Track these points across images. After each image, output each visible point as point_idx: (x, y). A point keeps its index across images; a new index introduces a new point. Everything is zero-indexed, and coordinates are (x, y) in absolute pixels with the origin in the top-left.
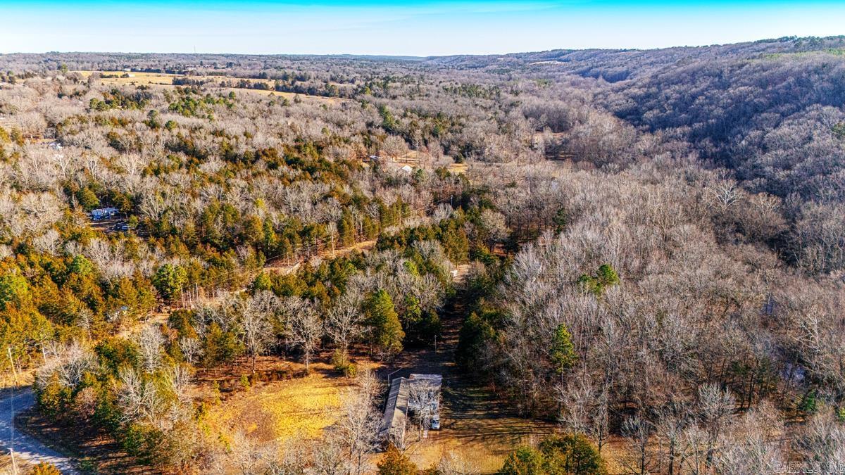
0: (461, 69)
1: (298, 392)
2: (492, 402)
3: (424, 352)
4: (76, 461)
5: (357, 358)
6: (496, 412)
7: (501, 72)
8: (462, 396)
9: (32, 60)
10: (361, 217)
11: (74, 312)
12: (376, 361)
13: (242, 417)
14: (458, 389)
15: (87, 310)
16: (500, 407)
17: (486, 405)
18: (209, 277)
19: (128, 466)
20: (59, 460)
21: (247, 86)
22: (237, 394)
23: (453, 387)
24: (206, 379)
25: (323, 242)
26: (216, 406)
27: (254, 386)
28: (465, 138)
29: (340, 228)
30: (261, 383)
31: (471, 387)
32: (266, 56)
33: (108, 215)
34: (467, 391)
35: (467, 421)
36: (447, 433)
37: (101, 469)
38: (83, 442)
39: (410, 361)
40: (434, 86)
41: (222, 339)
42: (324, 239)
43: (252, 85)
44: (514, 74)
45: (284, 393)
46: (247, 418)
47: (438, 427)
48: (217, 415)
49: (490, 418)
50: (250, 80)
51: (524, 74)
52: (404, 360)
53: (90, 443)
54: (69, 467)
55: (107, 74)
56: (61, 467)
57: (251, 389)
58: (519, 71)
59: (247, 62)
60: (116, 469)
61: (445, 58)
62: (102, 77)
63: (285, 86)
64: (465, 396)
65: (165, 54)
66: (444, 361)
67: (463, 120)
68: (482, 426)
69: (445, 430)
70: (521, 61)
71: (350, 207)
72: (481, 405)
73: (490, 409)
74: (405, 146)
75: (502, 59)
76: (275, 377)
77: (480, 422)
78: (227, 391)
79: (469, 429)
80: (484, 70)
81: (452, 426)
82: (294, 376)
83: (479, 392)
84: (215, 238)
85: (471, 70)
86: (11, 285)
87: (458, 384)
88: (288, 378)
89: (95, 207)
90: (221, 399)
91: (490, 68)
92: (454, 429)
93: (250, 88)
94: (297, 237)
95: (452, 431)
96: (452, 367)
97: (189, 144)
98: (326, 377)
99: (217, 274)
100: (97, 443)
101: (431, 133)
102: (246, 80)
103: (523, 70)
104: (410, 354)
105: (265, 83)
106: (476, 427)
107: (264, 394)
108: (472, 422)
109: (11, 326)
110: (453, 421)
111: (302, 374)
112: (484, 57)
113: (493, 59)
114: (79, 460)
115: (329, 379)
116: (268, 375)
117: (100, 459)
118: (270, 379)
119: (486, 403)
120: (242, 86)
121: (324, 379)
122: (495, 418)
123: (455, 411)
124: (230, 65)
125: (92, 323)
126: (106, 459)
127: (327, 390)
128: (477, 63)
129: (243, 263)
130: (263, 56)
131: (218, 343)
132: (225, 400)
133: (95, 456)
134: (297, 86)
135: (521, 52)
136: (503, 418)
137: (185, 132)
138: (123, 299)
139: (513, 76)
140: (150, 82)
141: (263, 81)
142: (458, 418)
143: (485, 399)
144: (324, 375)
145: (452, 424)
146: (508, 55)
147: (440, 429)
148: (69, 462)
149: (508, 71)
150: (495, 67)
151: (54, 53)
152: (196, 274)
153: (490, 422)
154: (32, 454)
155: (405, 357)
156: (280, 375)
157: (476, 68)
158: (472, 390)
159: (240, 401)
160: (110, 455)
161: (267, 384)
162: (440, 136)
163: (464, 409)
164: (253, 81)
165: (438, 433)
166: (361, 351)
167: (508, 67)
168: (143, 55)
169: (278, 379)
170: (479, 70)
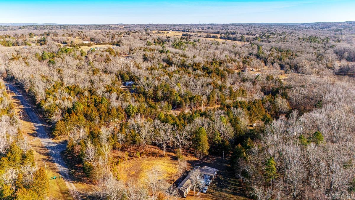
0: (316, 29)
1: (158, 163)
2: (238, 187)
3: (220, 158)
4: (70, 171)
5: (189, 154)
6: (238, 192)
7: (336, 31)
8: (225, 181)
9: (142, 27)
10: (220, 94)
11: (94, 118)
12: (196, 157)
13: (132, 168)
14: (226, 178)
15: (98, 118)
16: (240, 190)
17: (234, 188)
18: (146, 111)
19: (84, 176)
20: (66, 169)
21: (209, 37)
22: (134, 159)
23: (224, 176)
24: (128, 150)
25: (199, 103)
26: (126, 162)
27: (142, 157)
28: (295, 62)
29: (208, 98)
30: (145, 156)
31: (232, 178)
32: (226, 24)
33: (131, 84)
34: (230, 179)
35: (221, 193)
36: (208, 196)
37: (76, 175)
38: (76, 164)
39: (211, 160)
40: (294, 37)
41: (134, 136)
42: (200, 102)
43: (211, 36)
44: (343, 32)
45: (152, 162)
46: (133, 169)
47: (205, 192)
48: (124, 165)
49: (233, 194)
50: (211, 34)
51: (350, 32)
52: (209, 159)
53: (78, 165)
54: (67, 172)
55: (162, 32)
56: (65, 171)
57: (141, 158)
58: (348, 30)
59: (216, 27)
60: (80, 177)
61: (310, 24)
62: (159, 33)
63: (224, 37)
64: (227, 181)
65: (188, 24)
66: (227, 163)
67: (298, 53)
68: (227, 197)
69: (208, 194)
70: (351, 25)
71: (216, 90)
72: (232, 187)
73: (236, 190)
74: (263, 64)
75: (340, 24)
76: (151, 155)
77: (227, 195)
78: (132, 157)
79: (220, 196)
80: (328, 29)
81: (213, 193)
82: (159, 156)
83: (235, 181)
84: (158, 96)
85: (321, 29)
86: (77, 105)
87: (227, 175)
88: (157, 156)
89: (127, 81)
90: (128, 159)
91: (332, 28)
92: (213, 195)
93: (210, 37)
94: (188, 100)
95: (211, 195)
96: (229, 167)
97: (171, 59)
98: (171, 159)
99: (150, 110)
100: (80, 166)
101: (278, 59)
102: (209, 34)
103: (350, 30)
104: (213, 157)
105: (216, 36)
106: (224, 196)
107: (144, 161)
108: (223, 194)
109: (71, 119)
110: (215, 191)
111: (162, 156)
112: (330, 23)
113: (335, 24)
114: (71, 170)
115: (172, 160)
116: (149, 153)
117: (77, 172)
118: (150, 155)
119: (235, 187)
120: (207, 37)
121: (170, 160)
122: (235, 195)
123: (218, 187)
124: (209, 28)
125: (99, 122)
126: (79, 172)
127: (168, 165)
128: (326, 26)
129: (162, 107)
130: (224, 24)
131: (132, 137)
132: (129, 160)
133: (77, 170)
134: (229, 37)
135: (353, 21)
136: (239, 196)
137: (171, 55)
138: (112, 115)
139: (343, 33)
140: (174, 35)
141: (216, 35)
142: (218, 190)
143: (235, 185)
144: (171, 158)
145: (213, 192)
146: (345, 22)
147: (206, 193)
148: (68, 170)
149: (341, 30)
150: (335, 28)
151: (150, 24)
152: (141, 110)
153: (232, 196)
154: (59, 165)
155: (210, 158)
156: (154, 154)
157: (324, 28)
158: (232, 179)
159: (134, 161)
160: (81, 171)
161: (147, 157)
162: (282, 60)
163: (223, 188)
164: (212, 35)
165: (204, 194)
166: (192, 151)
167: (342, 28)
168: (180, 24)
169: (153, 156)
170: (325, 29)
